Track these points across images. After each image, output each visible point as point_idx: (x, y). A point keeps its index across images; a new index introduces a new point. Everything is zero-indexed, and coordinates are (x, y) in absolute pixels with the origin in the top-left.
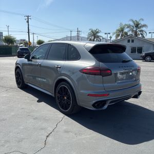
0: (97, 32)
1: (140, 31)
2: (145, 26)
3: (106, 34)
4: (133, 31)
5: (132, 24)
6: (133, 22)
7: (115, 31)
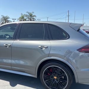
0: (7, 18)
1: (33, 19)
2: (35, 16)
3: (13, 19)
4: (29, 18)
5: (28, 14)
6: (29, 13)
7: (19, 18)
